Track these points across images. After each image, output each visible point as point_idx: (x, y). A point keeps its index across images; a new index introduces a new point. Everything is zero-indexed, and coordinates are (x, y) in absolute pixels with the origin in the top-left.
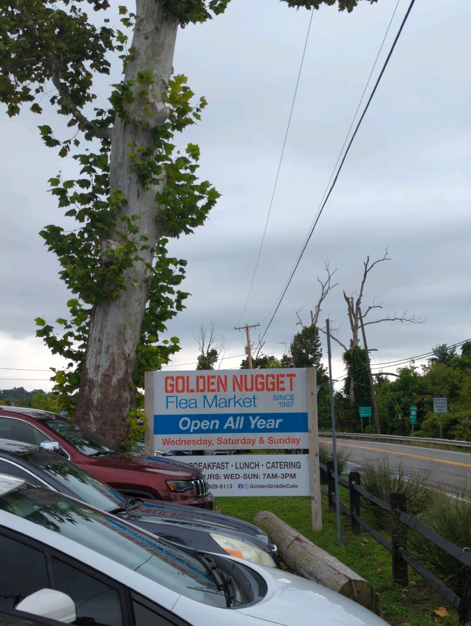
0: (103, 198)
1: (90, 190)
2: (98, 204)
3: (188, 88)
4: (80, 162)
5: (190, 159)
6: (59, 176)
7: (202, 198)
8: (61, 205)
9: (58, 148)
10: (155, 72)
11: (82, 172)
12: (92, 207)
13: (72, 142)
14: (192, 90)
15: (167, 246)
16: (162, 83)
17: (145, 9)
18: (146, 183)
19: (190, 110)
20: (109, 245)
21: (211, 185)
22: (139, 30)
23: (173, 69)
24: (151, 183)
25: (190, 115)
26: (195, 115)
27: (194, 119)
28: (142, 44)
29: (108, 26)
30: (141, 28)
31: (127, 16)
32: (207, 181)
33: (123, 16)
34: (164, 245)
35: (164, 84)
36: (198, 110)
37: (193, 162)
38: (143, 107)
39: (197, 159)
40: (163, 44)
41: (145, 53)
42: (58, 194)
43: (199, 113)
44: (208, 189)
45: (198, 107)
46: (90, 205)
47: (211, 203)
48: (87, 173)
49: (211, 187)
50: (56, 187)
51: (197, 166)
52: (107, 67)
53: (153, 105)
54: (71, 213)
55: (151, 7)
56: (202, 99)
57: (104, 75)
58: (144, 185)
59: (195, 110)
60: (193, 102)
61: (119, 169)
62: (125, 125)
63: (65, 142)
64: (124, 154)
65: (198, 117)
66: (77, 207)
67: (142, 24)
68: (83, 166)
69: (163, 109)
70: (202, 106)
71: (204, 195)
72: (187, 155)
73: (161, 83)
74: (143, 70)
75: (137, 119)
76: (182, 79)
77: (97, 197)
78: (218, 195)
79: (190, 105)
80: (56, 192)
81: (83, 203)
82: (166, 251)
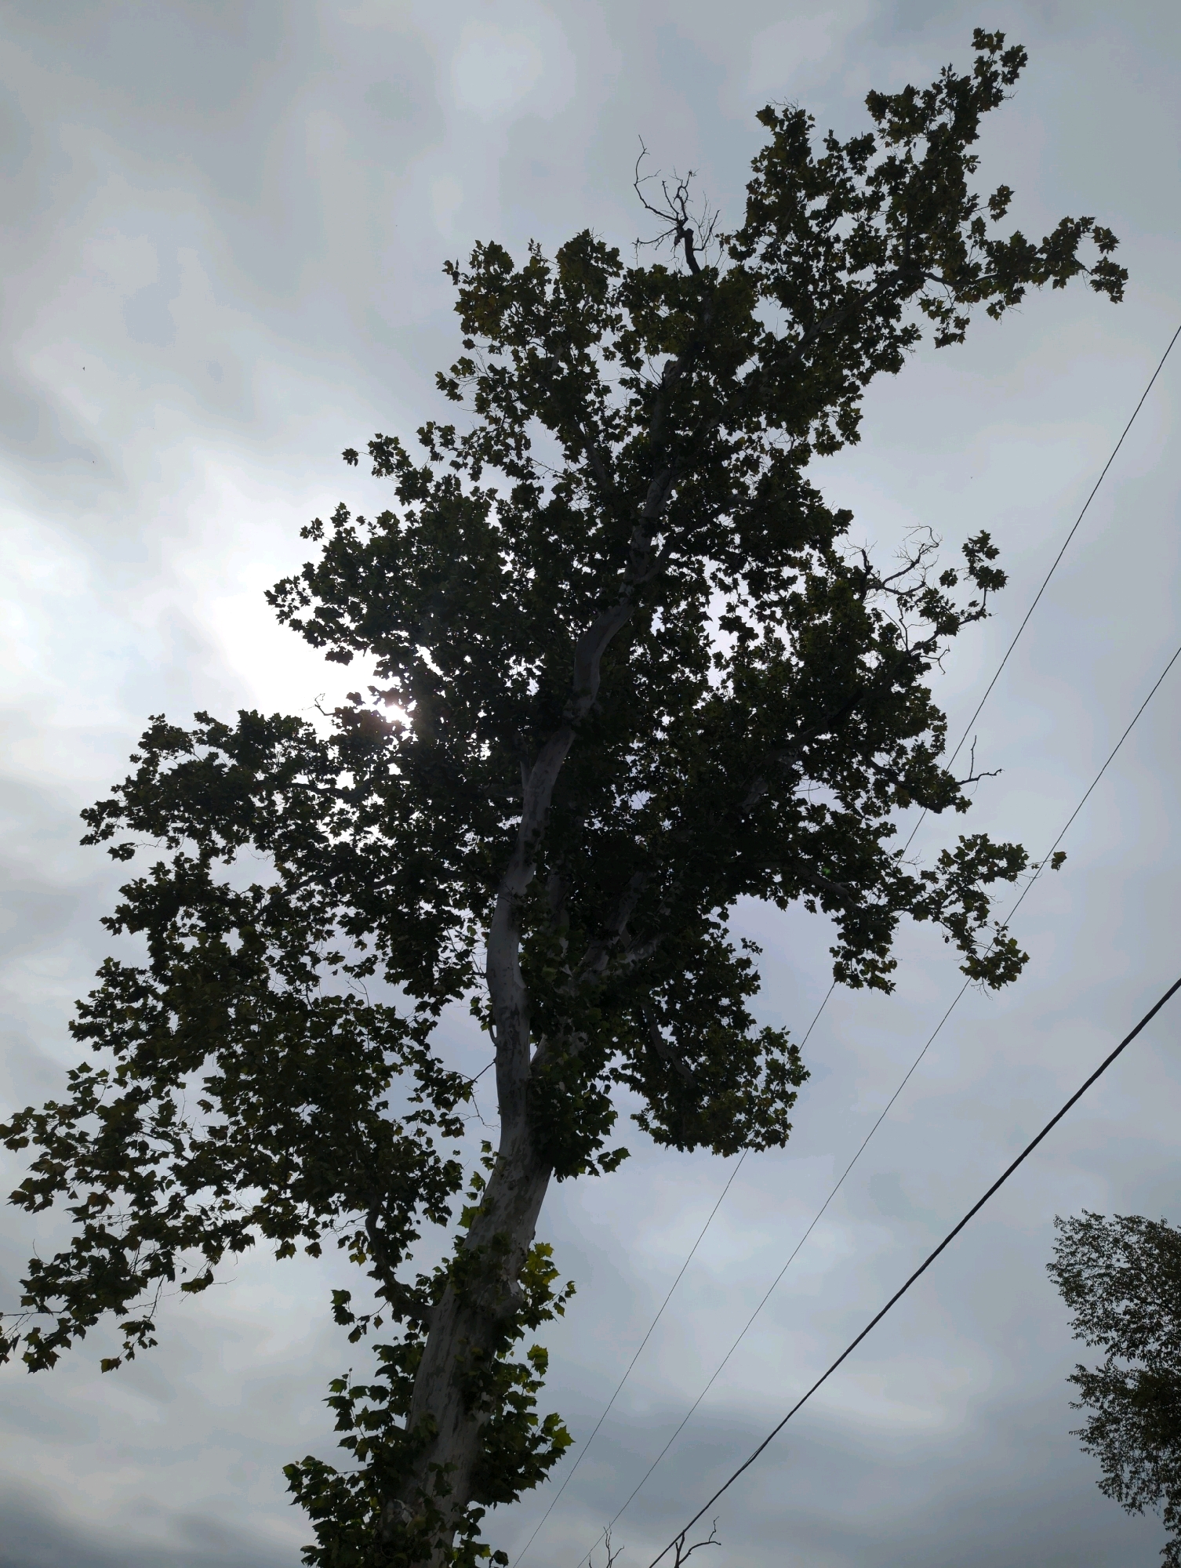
0: (400, 1422)
1: (385, 1405)
2: (392, 1432)
3: (552, 1264)
4: (379, 1356)
5: (533, 1371)
6: (346, 1376)
7: (545, 1441)
8: (339, 1427)
9: (351, 1327)
10: (514, 1235)
11: (378, 1373)
12: (381, 1435)
13: (372, 1320)
14: (556, 1267)
15: (481, 1524)
16: (521, 1253)
17: (515, 1150)
18: (471, 1409)
19: (550, 1296)
20: (398, 1510)
21: (561, 1421)
22: (502, 1176)
23: (534, 1233)
24: (480, 1408)
25: (549, 1306)
26: (556, 1306)
27: (555, 1313)
28: (504, 1195)
29: (457, 1159)
30: (506, 1173)
31: (490, 1155)
32: (556, 1414)
33: (485, 1155)
34: (476, 1520)
35: (523, 1254)
36: (561, 1299)
37: (536, 1376)
38: (490, 1286)
39: (543, 1372)
40: (530, 1199)
41: (506, 1208)
42: (336, 1407)
43: (562, 1304)
44: (556, 1428)
45: (563, 1295)
46: (379, 1432)
47: (557, 1451)
48: (387, 1375)
49: (561, 1425)
50: (338, 1394)
51: (540, 1384)
52: (446, 1216)
53: (505, 1284)
54: (349, 1442)
55: (524, 1149)
56: (569, 1284)
57: (438, 1225)
58: (467, 1409)
59: (556, 1299)
60: (556, 1287)
61: (435, 1376)
62: (459, 1307)
63: (362, 1319)
64: (448, 1354)
65: (561, 1310)
66: (360, 1432)
67: (507, 1168)
68: (382, 1364)
69: (517, 1293)
70: (568, 1294)
71: (549, 1438)
72: (529, 1364)
73: (519, 1253)
74: (499, 1231)
75: (478, 1302)
76: (544, 1249)
77: (392, 1419)
78: (569, 1441)
79: (550, 1290)
80: (336, 1402)
81: (369, 1427)
82: (478, 1532)
